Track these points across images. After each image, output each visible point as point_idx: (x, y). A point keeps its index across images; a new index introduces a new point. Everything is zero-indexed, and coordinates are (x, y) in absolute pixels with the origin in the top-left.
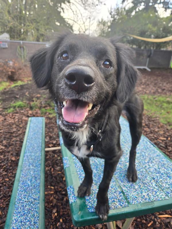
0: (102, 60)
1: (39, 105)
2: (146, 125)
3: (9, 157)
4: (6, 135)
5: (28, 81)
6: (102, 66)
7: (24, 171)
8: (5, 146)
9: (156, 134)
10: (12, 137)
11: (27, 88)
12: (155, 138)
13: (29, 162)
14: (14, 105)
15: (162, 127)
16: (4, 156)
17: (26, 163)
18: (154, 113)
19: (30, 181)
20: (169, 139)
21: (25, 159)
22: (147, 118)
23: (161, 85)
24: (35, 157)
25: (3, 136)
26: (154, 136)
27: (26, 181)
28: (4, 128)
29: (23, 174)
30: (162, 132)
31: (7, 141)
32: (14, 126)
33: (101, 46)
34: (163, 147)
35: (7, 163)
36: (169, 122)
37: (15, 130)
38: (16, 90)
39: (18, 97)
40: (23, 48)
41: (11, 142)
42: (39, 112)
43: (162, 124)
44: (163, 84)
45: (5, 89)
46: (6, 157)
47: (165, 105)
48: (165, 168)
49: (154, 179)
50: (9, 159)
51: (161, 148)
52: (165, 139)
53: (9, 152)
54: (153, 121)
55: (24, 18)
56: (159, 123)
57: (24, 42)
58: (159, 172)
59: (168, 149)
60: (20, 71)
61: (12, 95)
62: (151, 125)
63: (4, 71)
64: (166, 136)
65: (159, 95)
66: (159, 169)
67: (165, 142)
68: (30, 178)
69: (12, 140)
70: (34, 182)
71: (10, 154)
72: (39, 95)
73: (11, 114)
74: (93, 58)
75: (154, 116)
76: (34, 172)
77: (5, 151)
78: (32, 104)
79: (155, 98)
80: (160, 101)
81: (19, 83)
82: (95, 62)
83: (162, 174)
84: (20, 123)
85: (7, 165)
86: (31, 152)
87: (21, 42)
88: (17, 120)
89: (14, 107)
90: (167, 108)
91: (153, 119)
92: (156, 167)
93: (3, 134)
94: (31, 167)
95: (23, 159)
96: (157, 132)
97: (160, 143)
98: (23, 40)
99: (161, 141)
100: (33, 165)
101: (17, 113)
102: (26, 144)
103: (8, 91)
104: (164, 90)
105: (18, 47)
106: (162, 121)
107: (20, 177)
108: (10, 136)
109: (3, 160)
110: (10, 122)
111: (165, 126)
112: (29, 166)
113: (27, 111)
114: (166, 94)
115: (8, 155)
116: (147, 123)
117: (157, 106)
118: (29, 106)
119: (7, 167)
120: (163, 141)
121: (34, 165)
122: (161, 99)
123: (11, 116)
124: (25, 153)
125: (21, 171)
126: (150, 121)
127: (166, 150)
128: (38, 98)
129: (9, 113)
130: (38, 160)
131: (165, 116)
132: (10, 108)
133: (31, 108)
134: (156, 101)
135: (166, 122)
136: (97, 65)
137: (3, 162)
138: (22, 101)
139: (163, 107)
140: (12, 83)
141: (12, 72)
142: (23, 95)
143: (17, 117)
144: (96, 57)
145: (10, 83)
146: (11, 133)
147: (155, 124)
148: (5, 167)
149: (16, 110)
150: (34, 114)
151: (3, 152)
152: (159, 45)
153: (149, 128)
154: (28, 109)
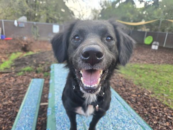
0: (105, 37)
1: (43, 70)
2: (123, 85)
3: (15, 109)
4: (15, 92)
5: (37, 51)
6: (106, 41)
7: (21, 119)
8: (13, 101)
9: (130, 92)
10: (19, 94)
11: (35, 57)
12: (129, 95)
13: (26, 113)
14: (24, 69)
15: (135, 87)
16: (11, 109)
17: (24, 113)
18: (130, 77)
19: (24, 127)
20: (139, 96)
21: (23, 111)
22: (124, 80)
23: (136, 56)
24: (32, 109)
25: (13, 93)
26: (128, 94)
27: (21, 127)
28: (14, 87)
29: (19, 122)
30: (134, 91)
31: (15, 97)
32: (22, 85)
33: (103, 27)
34: (134, 102)
35: (12, 114)
36: (140, 84)
37: (22, 88)
38: (27, 58)
39: (27, 63)
40: (36, 27)
41: (18, 98)
42: (43, 75)
43: (135, 85)
44: (138, 55)
45: (19, 57)
46: (12, 110)
47: (139, 71)
48: (122, 115)
49: (112, 123)
50: (15, 111)
51: (133, 102)
52: (136, 96)
53: (15, 106)
54: (129, 82)
55: (38, 6)
56: (133, 84)
57: (37, 23)
58: (117, 119)
59: (137, 103)
60: (32, 44)
61: (23, 62)
62: (127, 86)
63: (20, 44)
64: (137, 93)
65: (134, 63)
66: (118, 116)
67: (135, 98)
68: (25, 125)
69: (19, 96)
70: (27, 128)
71: (15, 107)
72: (43, 62)
73: (21, 77)
74: (98, 36)
75: (130, 79)
76: (29, 120)
77: (12, 105)
78: (38, 69)
79: (131, 65)
80: (135, 67)
81: (30, 53)
82: (100, 39)
83: (119, 120)
84: (27, 83)
85: (12, 116)
86: (29, 105)
87: (35, 23)
88: (24, 81)
89: (24, 71)
90: (140, 72)
91: (128, 81)
92: (116, 115)
93: (13, 92)
94: (27, 116)
95: (22, 110)
96: (130, 91)
97: (132, 99)
98: (36, 21)
99: (133, 98)
100: (28, 115)
101: (25, 75)
102: (26, 99)
103: (21, 59)
104: (138, 59)
105: (32, 27)
106: (135, 83)
107: (17, 124)
108: (18, 93)
109: (9, 112)
110: (19, 82)
111: (137, 86)
112: (25, 116)
113: (34, 74)
114: (140, 62)
115: (14, 108)
116: (124, 84)
117: (133, 71)
118: (35, 70)
119: (12, 117)
120: (134, 97)
121: (30, 115)
122: (136, 66)
123: (20, 78)
124: (24, 105)
125: (19, 119)
126: (126, 82)
127: (136, 104)
128: (43, 64)
129: (19, 76)
130: (34, 111)
131: (138, 79)
132: (20, 71)
133: (37, 72)
134: (132, 67)
135: (138, 84)
136: (102, 41)
137: (9, 113)
138: (30, 66)
139: (137, 72)
140: (25, 53)
141: (25, 45)
142: (32, 62)
143: (25, 79)
144: (100, 36)
145: (23, 52)
146: (19, 91)
147: (130, 85)
148: (10, 117)
149: (25, 73)
150: (39, 76)
151: (10, 105)
152: (136, 27)
153: (125, 87)
154: (34, 72)
